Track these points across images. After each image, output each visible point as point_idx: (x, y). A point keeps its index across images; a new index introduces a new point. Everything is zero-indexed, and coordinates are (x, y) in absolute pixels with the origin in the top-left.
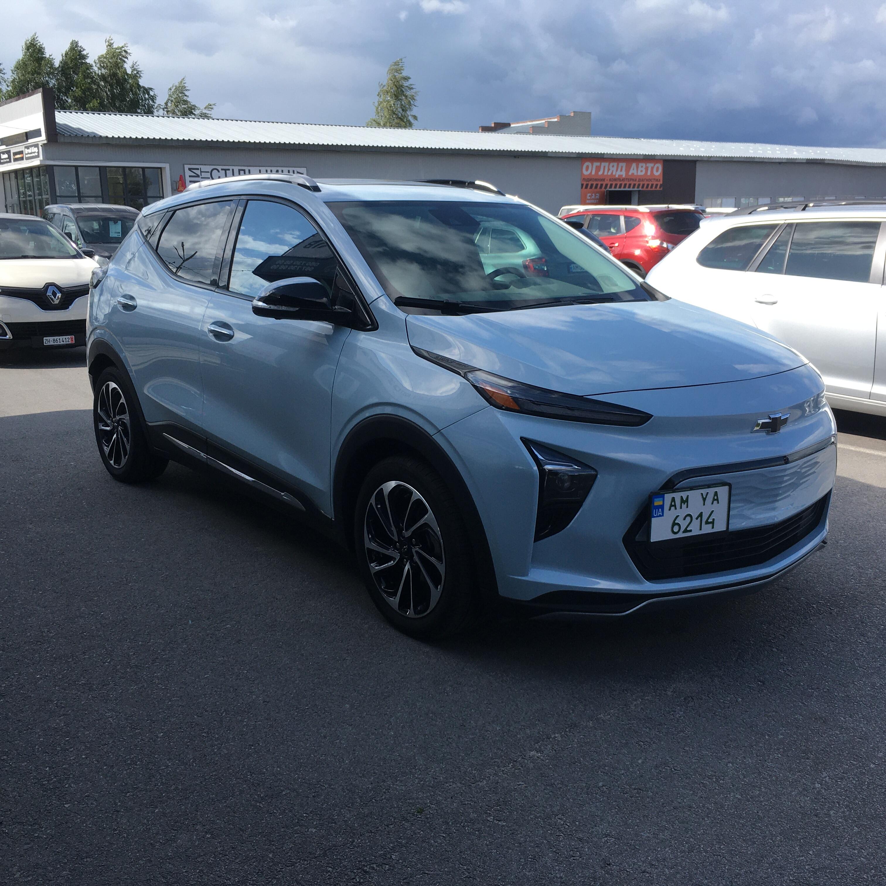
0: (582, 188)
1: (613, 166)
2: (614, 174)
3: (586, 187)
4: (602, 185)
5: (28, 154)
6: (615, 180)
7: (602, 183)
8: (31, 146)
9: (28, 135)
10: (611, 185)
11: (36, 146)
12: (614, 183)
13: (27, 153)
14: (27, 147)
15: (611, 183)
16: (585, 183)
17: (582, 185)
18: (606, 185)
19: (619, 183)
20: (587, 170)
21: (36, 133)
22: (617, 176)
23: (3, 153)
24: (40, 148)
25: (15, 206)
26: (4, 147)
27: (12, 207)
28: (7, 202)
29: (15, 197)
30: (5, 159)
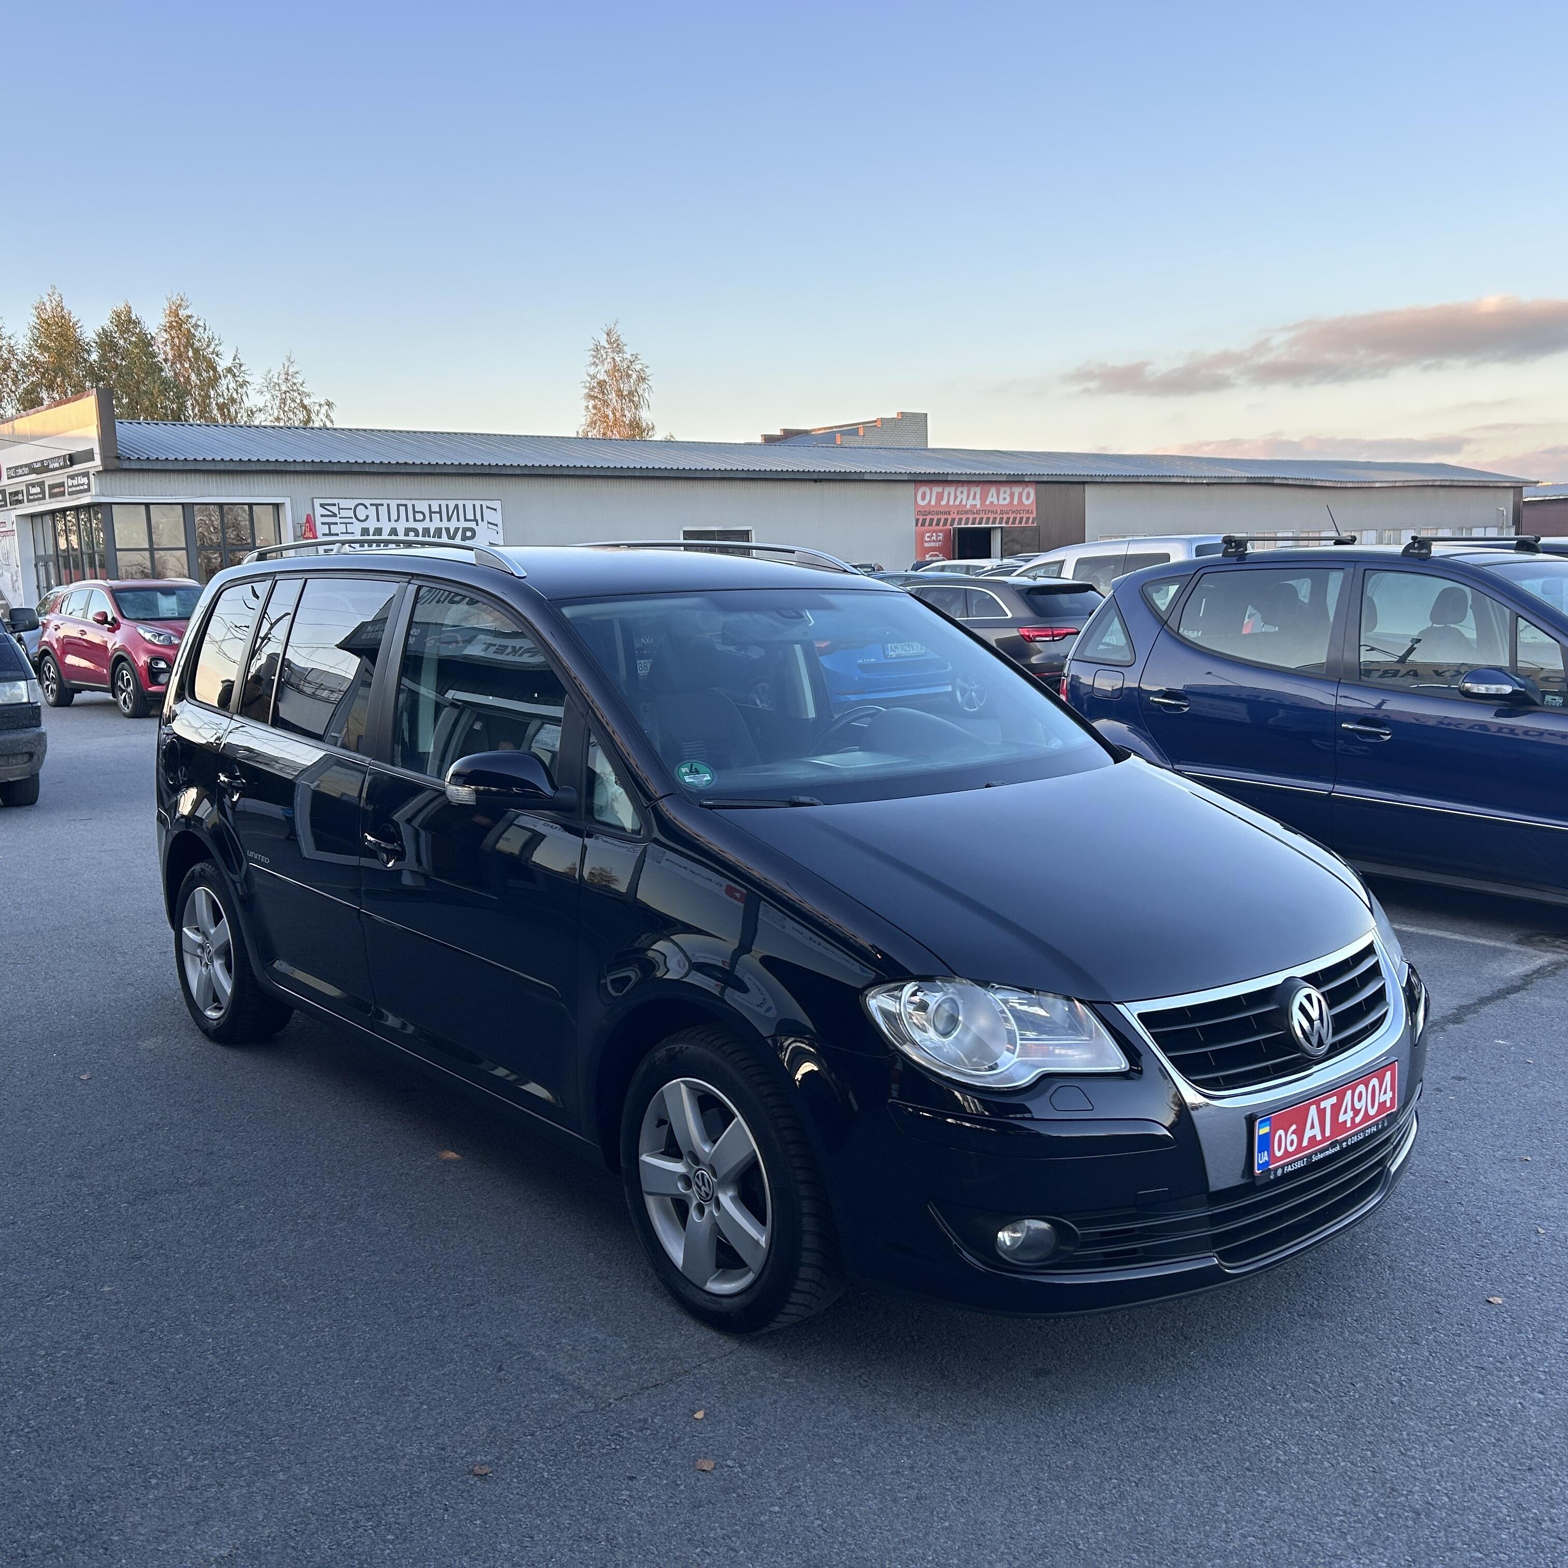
0: (917, 525)
1: (962, 493)
2: (964, 503)
3: (923, 524)
4: (946, 520)
5: (73, 486)
6: (966, 513)
7: (946, 516)
8: (78, 475)
9: (72, 459)
10: (961, 519)
11: (86, 475)
12: (964, 517)
13: (70, 484)
14: (72, 477)
15: (960, 516)
16: (921, 518)
17: (917, 520)
18: (953, 520)
19: (971, 517)
20: (923, 498)
21: (88, 456)
22: (968, 507)
23: (33, 485)
24: (92, 477)
25: (51, 564)
26: (34, 476)
27: (46, 566)
28: (37, 558)
29: (51, 551)
30: (36, 494)
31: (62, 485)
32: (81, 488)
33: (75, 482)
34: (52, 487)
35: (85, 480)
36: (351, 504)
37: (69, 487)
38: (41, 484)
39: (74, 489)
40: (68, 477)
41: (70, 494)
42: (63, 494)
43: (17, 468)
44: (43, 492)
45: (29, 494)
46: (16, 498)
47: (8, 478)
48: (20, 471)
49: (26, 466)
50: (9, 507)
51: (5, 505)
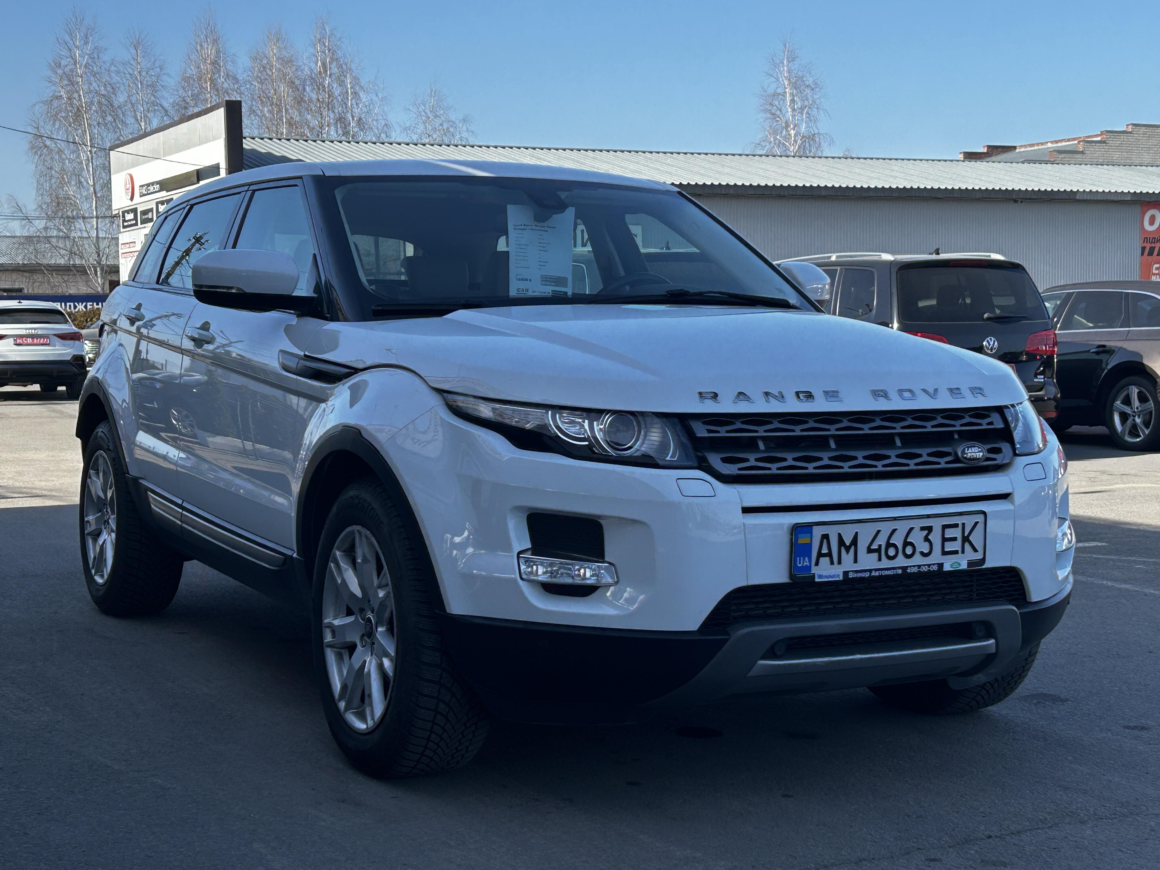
0: (1142, 254)
3: (1151, 253)
9: (200, 175)
16: (1148, 246)
17: (1143, 249)
20: (1152, 221)
21: (214, 170)
23: (162, 203)
26: (164, 193)
43: (148, 185)
45: (158, 212)
46: (146, 216)
47: (141, 196)
48: (151, 188)
49: (157, 183)
50: (140, 226)
51: (136, 224)
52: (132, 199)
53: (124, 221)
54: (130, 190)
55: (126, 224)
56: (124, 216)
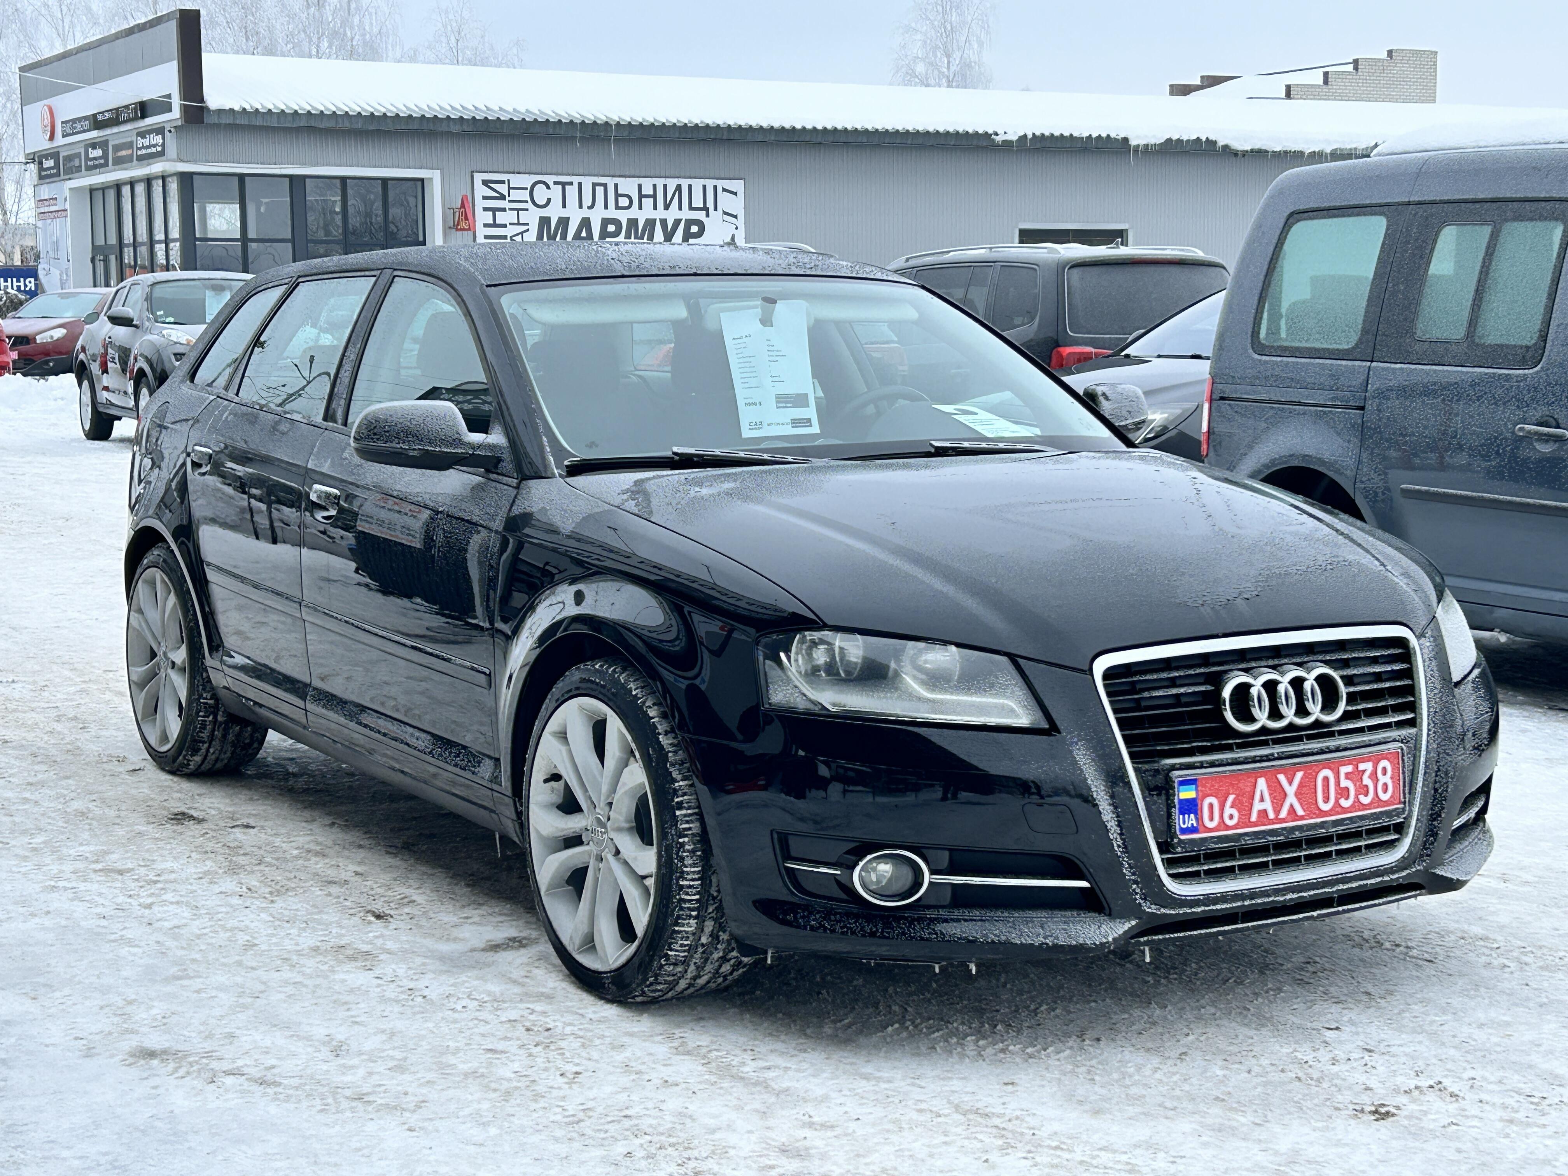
5: (143, 147)
8: (149, 132)
9: (143, 109)
11: (160, 131)
13: (140, 145)
14: (142, 134)
21: (162, 104)
23: (94, 146)
24: (167, 134)
25: (113, 258)
26: (94, 134)
27: (106, 261)
28: (96, 249)
29: (113, 240)
30: (95, 159)
31: (130, 145)
32: (154, 150)
33: (146, 142)
34: (117, 148)
35: (159, 139)
36: (527, 181)
37: (140, 149)
38: (103, 144)
39: (144, 152)
40: (139, 134)
41: (140, 158)
42: (129, 159)
43: (74, 121)
44: (105, 156)
45: (88, 159)
46: (72, 164)
47: (64, 136)
48: (78, 126)
49: (85, 118)
50: (62, 177)
51: (58, 174)
52: (52, 138)
53: (41, 168)
54: (49, 128)
55: (44, 173)
56: (40, 163)
